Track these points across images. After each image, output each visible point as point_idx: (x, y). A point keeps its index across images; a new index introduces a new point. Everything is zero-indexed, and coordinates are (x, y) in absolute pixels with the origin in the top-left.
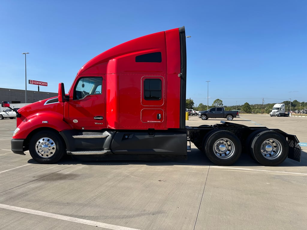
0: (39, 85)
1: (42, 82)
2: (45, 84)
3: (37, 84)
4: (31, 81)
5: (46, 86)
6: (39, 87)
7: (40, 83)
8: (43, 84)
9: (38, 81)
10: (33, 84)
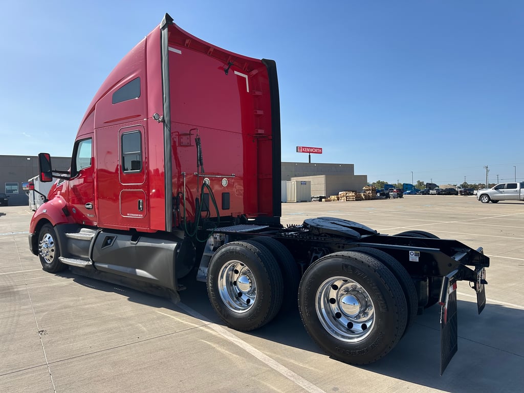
0: (310, 152)
1: (315, 148)
2: (319, 151)
3: (308, 152)
4: (300, 148)
5: (320, 153)
6: (310, 156)
7: (312, 150)
8: (316, 151)
9: (308, 148)
10: (303, 152)
